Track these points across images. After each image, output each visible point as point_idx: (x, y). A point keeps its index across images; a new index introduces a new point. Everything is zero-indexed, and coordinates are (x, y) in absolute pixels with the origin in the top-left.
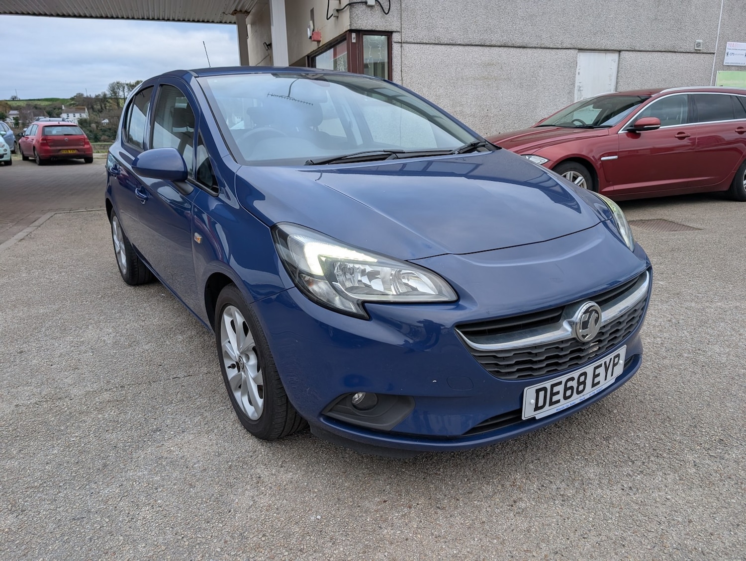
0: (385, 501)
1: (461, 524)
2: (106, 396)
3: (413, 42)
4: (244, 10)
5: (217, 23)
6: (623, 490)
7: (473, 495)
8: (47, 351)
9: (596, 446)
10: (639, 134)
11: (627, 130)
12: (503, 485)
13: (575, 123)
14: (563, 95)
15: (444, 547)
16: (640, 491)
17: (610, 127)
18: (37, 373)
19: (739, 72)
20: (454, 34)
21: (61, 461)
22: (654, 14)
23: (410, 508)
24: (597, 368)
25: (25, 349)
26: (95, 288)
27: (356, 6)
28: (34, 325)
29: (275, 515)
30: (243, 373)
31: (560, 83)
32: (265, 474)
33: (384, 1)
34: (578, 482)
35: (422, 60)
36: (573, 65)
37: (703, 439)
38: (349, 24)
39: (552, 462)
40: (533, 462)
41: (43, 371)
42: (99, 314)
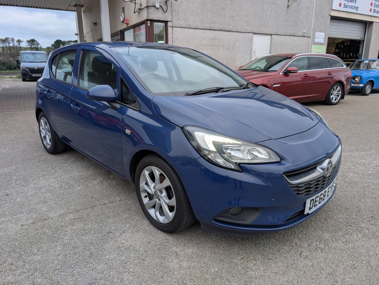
0: (243, 259)
1: (283, 266)
2: (71, 216)
3: (178, 26)
4: (81, 4)
5: (65, 10)
6: (343, 243)
7: (281, 251)
8: (23, 193)
9: (323, 223)
10: (289, 75)
11: (284, 73)
12: (292, 246)
13: (257, 68)
14: (247, 54)
15: (280, 277)
16: (350, 243)
17: (276, 71)
18: (24, 206)
19: (321, 46)
20: (197, 23)
21: (65, 254)
22: (286, 18)
23: (256, 260)
24: (329, 188)
25: (9, 193)
26: (31, 156)
27: (150, 8)
28: (6, 179)
29: (194, 270)
30: (157, 200)
31: (246, 49)
32: (178, 250)
33: (164, 6)
34: (323, 241)
35: (182, 36)
36: (251, 41)
37: (365, 217)
38: (147, 16)
39: (308, 233)
40: (300, 234)
41: (26, 205)
42: (41, 171)
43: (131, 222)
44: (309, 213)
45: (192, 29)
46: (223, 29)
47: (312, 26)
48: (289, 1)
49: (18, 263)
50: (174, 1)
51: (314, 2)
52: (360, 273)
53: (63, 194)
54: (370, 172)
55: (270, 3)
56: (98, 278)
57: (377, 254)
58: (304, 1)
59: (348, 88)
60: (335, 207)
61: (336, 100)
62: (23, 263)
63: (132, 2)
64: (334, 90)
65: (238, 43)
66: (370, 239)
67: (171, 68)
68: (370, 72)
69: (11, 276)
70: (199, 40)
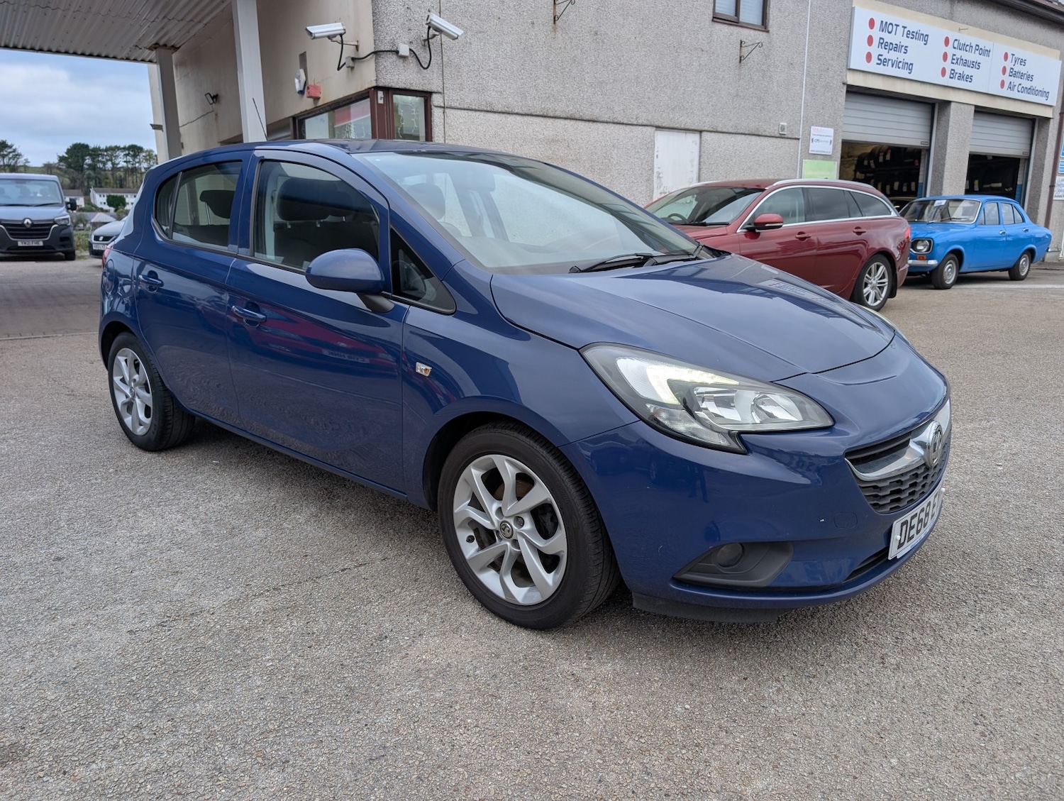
0: (745, 679)
1: (846, 689)
2: (262, 603)
3: (459, 107)
4: (170, 44)
5: (122, 59)
6: (977, 631)
7: (834, 658)
8: (102, 553)
9: (918, 590)
10: (759, 233)
11: (747, 228)
12: (856, 644)
13: (673, 218)
14: (641, 182)
15: (848, 715)
17: (727, 224)
18: (118, 585)
19: (825, 162)
20: (510, 99)
21: (279, 693)
22: (735, 89)
23: (779, 681)
24: (936, 496)
25: (62, 554)
26: (91, 459)
27: (384, 55)
28: (40, 519)
29: (632, 712)
30: (509, 544)
31: (637, 168)
32: (576, 670)
33: (421, 51)
34: (928, 629)
35: (471, 132)
36: (650, 146)
37: (1013, 571)
38: (375, 78)
39: (887, 612)
40: (868, 616)
41: (125, 582)
42: (135, 495)
43: (432, 610)
44: (898, 558)
45: (496, 115)
46: (577, 116)
47: (801, 111)
48: (743, 45)
49: (155, 723)
50: (449, 39)
51: (804, 49)
52: (1033, 693)
53: (219, 551)
54: (1000, 468)
55: (696, 49)
56: (388, 745)
57: (1061, 652)
58: (780, 47)
59: (903, 269)
60: (938, 552)
61: (876, 300)
62: (170, 723)
63: (334, 39)
64: (870, 274)
65: (615, 151)
66: (1037, 620)
67: (479, 214)
68: (951, 230)
69: (147, 755)
70: (514, 144)
